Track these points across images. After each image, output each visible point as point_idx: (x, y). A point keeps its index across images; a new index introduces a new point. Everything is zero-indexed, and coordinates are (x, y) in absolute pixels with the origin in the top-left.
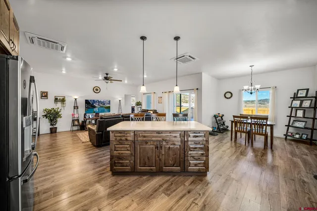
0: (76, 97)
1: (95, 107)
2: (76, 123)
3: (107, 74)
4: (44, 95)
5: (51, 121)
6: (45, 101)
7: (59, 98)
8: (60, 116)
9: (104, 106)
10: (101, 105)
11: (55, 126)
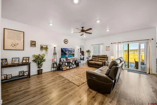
0: (55, 46)
1: (66, 54)
2: (55, 65)
3: (83, 28)
4: (33, 44)
5: (39, 64)
6: (33, 49)
7: (43, 46)
8: (44, 61)
9: (71, 53)
10: (70, 53)
11: (41, 69)
